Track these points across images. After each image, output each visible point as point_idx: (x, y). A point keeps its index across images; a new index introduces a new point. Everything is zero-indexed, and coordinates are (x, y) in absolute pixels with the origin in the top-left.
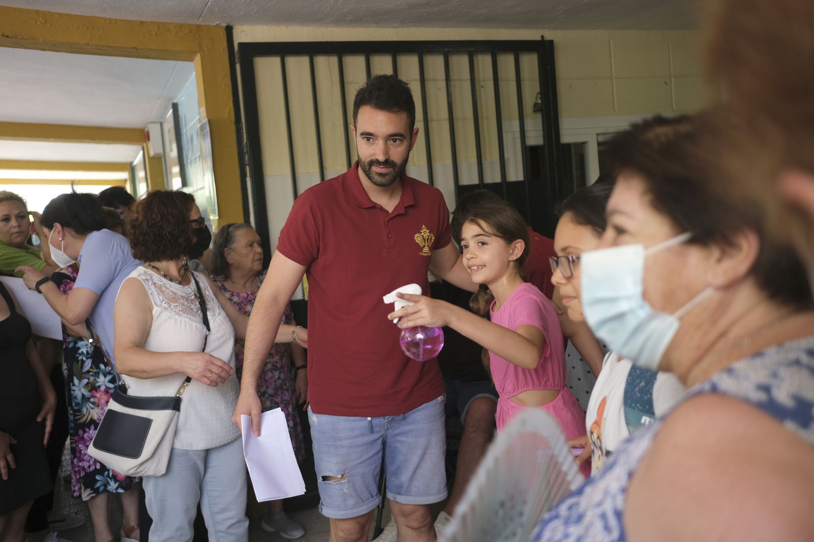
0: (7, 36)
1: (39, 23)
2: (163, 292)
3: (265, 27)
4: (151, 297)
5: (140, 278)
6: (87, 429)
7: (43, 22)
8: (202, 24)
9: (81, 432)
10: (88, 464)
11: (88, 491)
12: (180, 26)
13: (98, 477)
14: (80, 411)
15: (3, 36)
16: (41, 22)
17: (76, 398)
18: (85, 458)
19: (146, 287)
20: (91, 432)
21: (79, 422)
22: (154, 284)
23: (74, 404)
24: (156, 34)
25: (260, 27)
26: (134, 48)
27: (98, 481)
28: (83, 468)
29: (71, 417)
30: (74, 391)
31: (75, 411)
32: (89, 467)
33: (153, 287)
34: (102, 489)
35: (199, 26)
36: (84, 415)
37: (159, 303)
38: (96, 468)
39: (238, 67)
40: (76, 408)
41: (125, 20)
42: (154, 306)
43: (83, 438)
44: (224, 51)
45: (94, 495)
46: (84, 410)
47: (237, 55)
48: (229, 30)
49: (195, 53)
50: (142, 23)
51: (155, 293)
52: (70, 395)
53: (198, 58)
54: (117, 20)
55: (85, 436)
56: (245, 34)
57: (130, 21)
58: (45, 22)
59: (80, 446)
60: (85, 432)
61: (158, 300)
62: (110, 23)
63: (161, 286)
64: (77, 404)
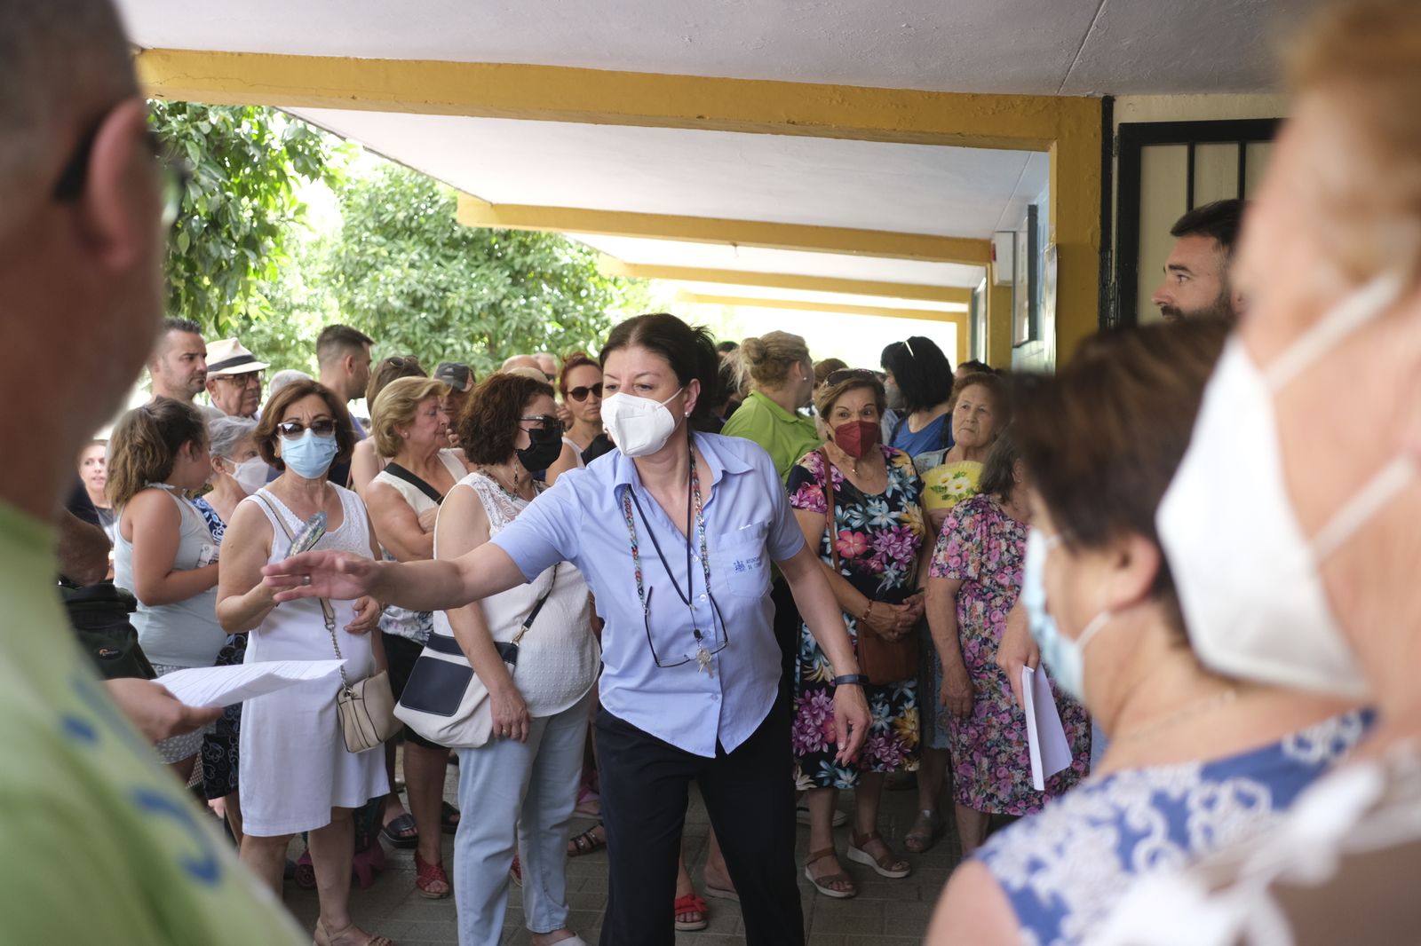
0: (793, 123)
1: (834, 102)
2: (502, 507)
3: (1168, 97)
4: (488, 513)
5: (475, 488)
6: (816, 692)
7: (840, 101)
8: (1066, 95)
9: (808, 693)
10: (811, 741)
11: (807, 779)
12: (1030, 100)
13: (823, 764)
14: (810, 663)
15: (788, 122)
16: (838, 102)
17: (807, 644)
18: (809, 731)
19: (483, 500)
20: (822, 696)
21: (807, 679)
22: (493, 495)
23: (804, 653)
24: (994, 113)
25: (1159, 97)
26: (959, 134)
27: (822, 769)
28: (805, 744)
29: (798, 669)
30: (806, 634)
31: (803, 662)
32: (813, 745)
33: (490, 500)
34: (826, 782)
35: (1060, 99)
36: (816, 671)
37: (497, 522)
38: (821, 748)
39: (1115, 161)
40: (806, 658)
41: (950, 94)
42: (492, 526)
43: (809, 703)
44: (1095, 135)
45: (814, 786)
46: (817, 665)
47: (1115, 144)
48: (1108, 104)
49: (1050, 140)
50: (974, 96)
51: (494, 509)
52: (801, 640)
53: (1054, 147)
54: (939, 93)
55: (813, 700)
56: (1132, 110)
57: (958, 94)
58: (843, 101)
59: (804, 712)
60: (813, 695)
61: (497, 518)
62: (930, 97)
63: (500, 499)
64: (808, 654)
